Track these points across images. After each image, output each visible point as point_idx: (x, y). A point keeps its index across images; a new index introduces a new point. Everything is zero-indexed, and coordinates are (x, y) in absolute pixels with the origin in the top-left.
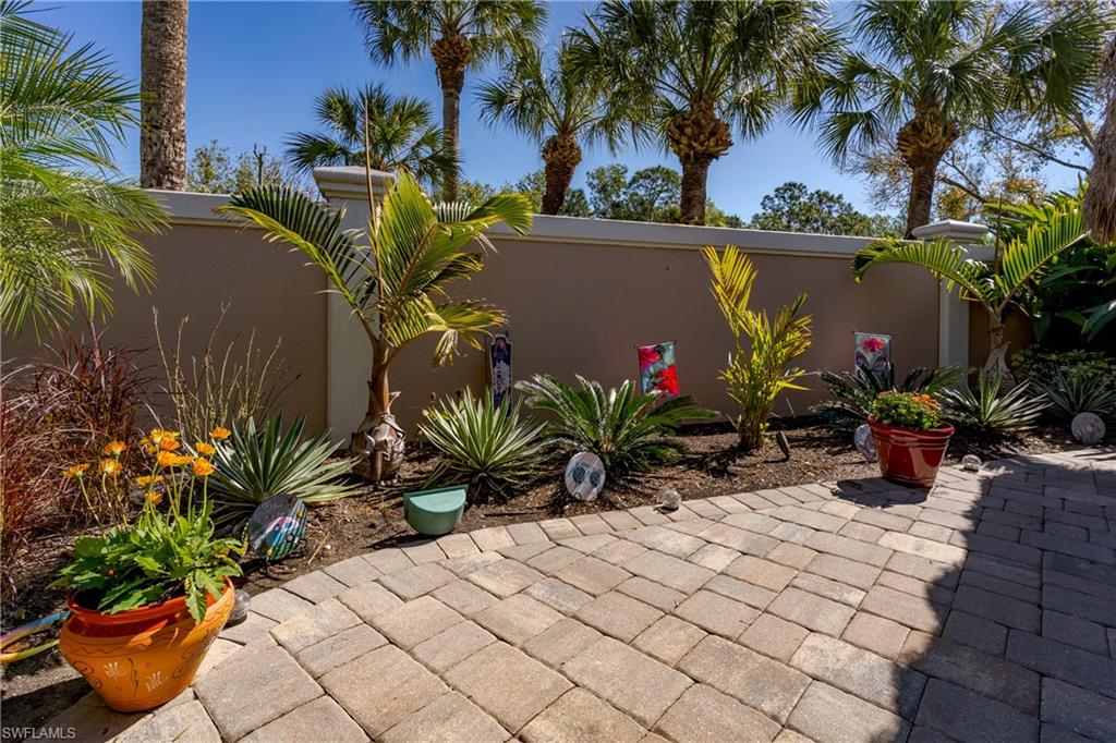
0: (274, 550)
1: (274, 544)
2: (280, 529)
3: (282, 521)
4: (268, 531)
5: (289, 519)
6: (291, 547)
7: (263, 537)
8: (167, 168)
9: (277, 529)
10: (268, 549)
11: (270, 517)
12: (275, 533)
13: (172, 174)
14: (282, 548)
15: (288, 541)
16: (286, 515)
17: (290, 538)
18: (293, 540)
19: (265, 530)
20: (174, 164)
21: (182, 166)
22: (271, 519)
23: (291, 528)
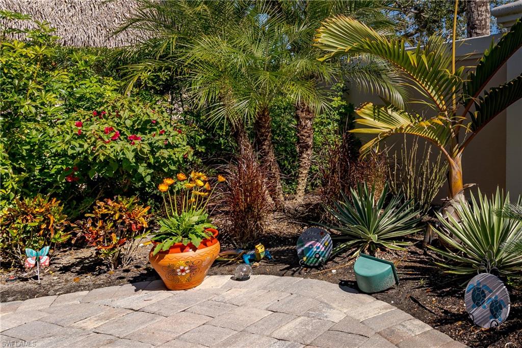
0: (307, 258)
1: (307, 255)
2: (312, 248)
3: (314, 244)
4: (306, 246)
5: (318, 244)
6: (316, 262)
7: (303, 248)
8: (474, 25)
9: (311, 247)
10: (304, 257)
11: (308, 239)
12: (309, 249)
13: (476, 28)
14: (311, 260)
15: (315, 257)
16: (317, 241)
17: (318, 256)
18: (319, 258)
19: (305, 245)
20: (477, 22)
21: (483, 22)
22: (309, 240)
23: (318, 250)
